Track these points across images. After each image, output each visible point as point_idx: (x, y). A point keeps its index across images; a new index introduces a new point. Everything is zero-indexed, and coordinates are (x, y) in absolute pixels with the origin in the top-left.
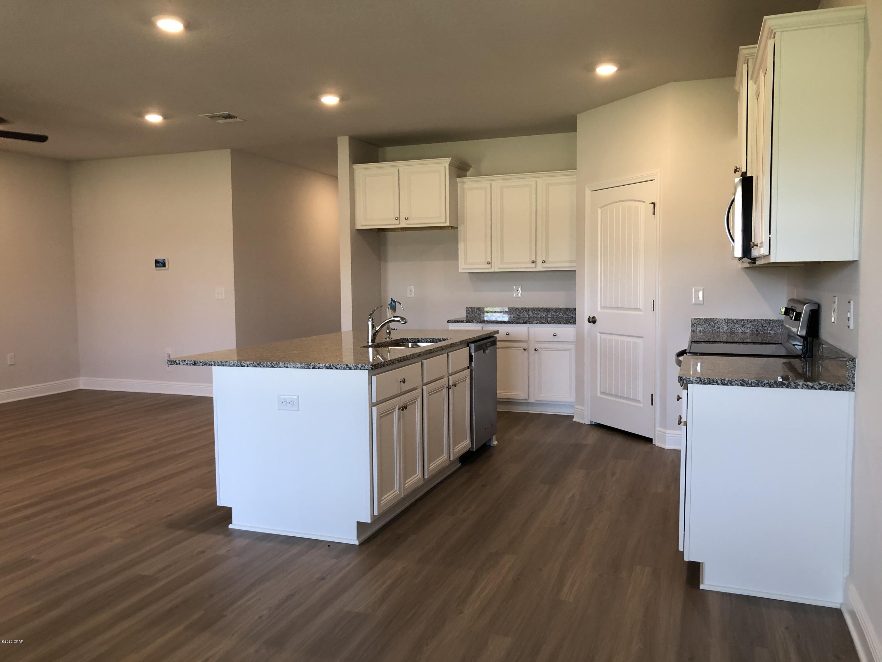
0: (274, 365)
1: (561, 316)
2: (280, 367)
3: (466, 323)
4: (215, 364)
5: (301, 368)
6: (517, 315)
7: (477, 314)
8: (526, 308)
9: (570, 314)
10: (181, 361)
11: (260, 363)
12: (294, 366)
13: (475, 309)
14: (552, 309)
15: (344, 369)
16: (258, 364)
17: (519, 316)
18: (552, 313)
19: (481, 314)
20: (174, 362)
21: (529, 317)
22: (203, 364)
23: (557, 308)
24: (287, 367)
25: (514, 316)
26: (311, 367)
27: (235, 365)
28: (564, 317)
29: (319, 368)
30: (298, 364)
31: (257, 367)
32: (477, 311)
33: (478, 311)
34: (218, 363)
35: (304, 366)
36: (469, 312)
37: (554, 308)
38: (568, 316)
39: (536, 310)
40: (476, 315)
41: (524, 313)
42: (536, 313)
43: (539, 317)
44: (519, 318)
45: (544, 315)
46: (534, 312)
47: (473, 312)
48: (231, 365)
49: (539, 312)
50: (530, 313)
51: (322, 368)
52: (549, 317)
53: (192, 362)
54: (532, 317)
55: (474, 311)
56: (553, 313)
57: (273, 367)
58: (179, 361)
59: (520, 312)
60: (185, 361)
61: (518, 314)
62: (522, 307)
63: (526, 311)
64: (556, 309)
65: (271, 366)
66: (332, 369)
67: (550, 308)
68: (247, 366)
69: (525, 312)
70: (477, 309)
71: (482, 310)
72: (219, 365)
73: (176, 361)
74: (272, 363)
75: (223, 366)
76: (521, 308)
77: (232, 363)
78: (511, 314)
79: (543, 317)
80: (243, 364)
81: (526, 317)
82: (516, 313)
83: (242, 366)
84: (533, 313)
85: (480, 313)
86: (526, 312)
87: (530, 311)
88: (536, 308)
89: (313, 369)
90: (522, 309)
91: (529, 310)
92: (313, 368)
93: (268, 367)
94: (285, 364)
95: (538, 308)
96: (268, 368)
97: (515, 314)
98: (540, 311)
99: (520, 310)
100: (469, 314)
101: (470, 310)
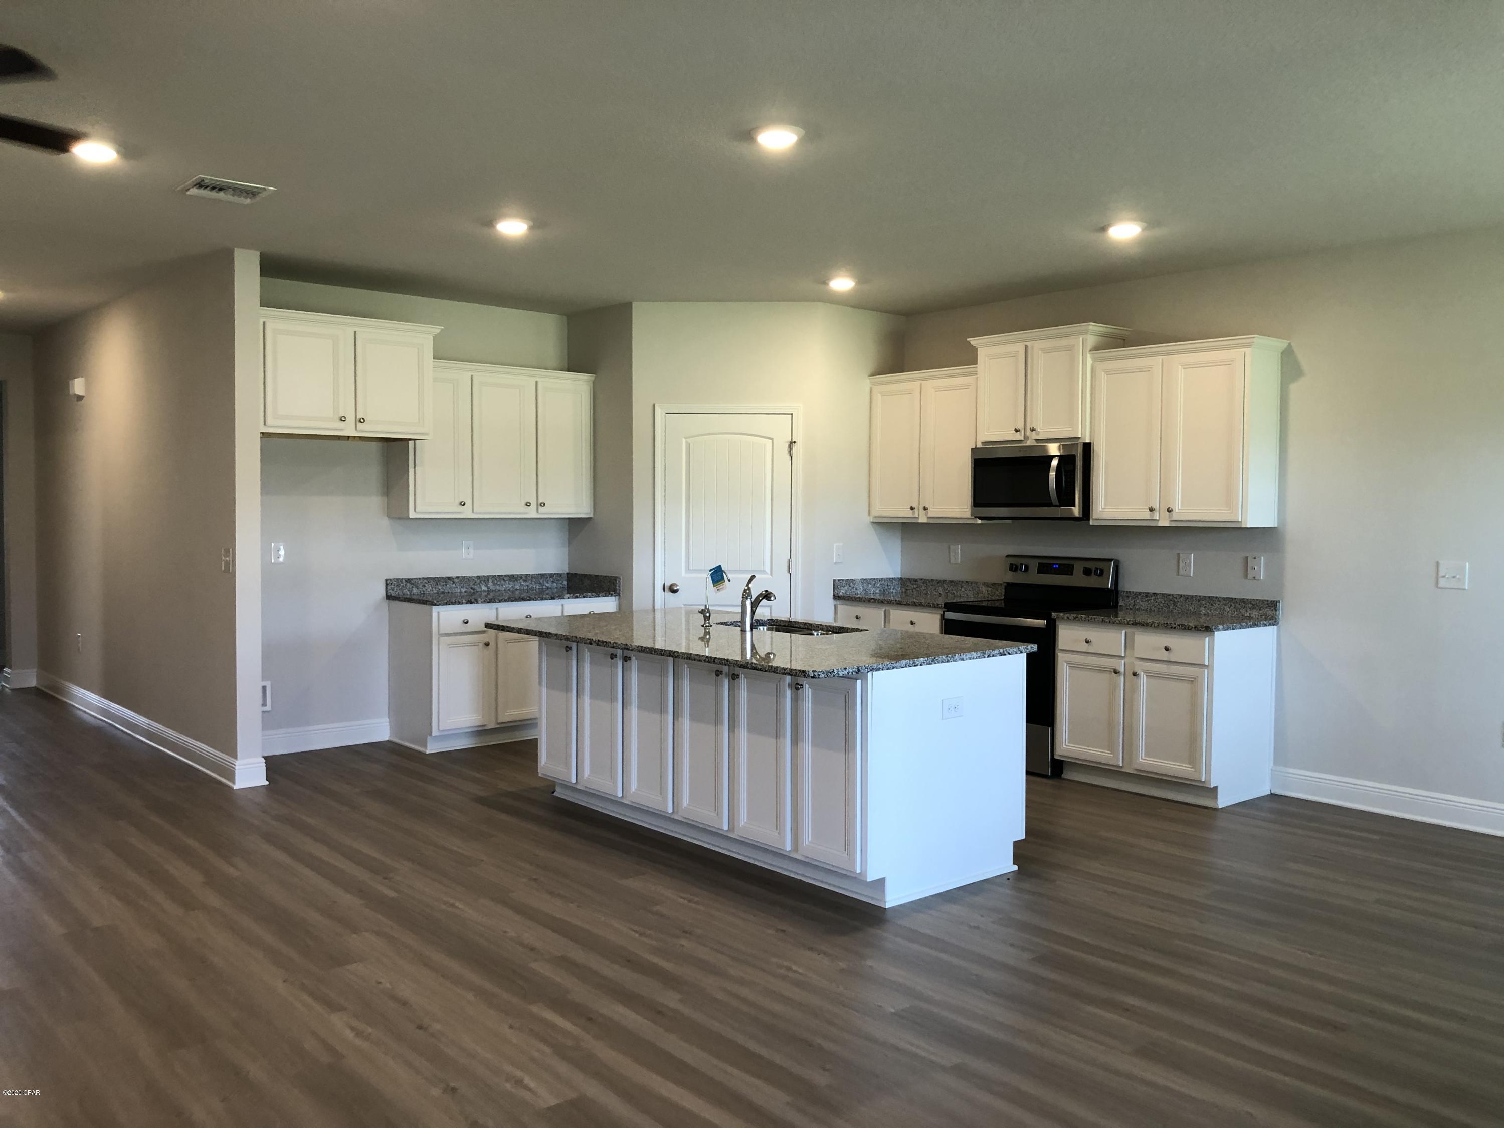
0: (949, 659)
2: (955, 661)
3: (467, 603)
4: (883, 667)
5: (976, 658)
6: (472, 588)
7: (407, 590)
8: (484, 576)
9: (545, 582)
10: (840, 670)
11: (935, 658)
12: (970, 657)
13: (403, 581)
14: (520, 576)
15: (1016, 653)
16: (933, 661)
17: (473, 590)
18: (520, 582)
19: (414, 589)
20: (830, 673)
21: (488, 591)
22: (869, 670)
23: (527, 574)
24: (963, 660)
25: (466, 589)
26: (986, 656)
27: (907, 665)
28: (538, 587)
29: (993, 656)
30: (973, 653)
31: (931, 664)
32: (406, 585)
33: (408, 584)
34: (888, 665)
35: (979, 655)
36: (392, 586)
37: (523, 575)
38: (542, 586)
39: (498, 579)
40: (404, 591)
41: (481, 584)
42: (499, 583)
43: (504, 589)
44: (474, 593)
45: (510, 586)
46: (496, 582)
47: (400, 587)
48: (902, 666)
49: (503, 583)
50: (490, 584)
51: (996, 656)
52: (517, 589)
53: (854, 670)
54: (492, 591)
55: (402, 585)
56: (523, 583)
57: (948, 661)
58: (838, 670)
59: (475, 582)
60: (845, 669)
61: (473, 586)
62: (479, 575)
63: (484, 581)
64: (526, 577)
65: (946, 660)
66: (1005, 655)
67: (518, 575)
68: (921, 665)
69: (482, 582)
70: (406, 581)
71: (415, 582)
72: (888, 669)
73: (834, 670)
74: (947, 656)
75: (893, 669)
76: (477, 576)
77: (904, 663)
78: (462, 587)
80: (917, 663)
81: (484, 591)
82: (469, 585)
83: (915, 666)
84: (495, 584)
85: (412, 587)
86: (484, 583)
87: (490, 581)
88: (499, 575)
89: (988, 658)
90: (478, 577)
91: (488, 580)
92: (988, 656)
93: (943, 662)
94: (960, 655)
95: (502, 575)
96: (943, 664)
97: (467, 587)
98: (504, 580)
99: (476, 579)
100: (393, 590)
101: (395, 584)
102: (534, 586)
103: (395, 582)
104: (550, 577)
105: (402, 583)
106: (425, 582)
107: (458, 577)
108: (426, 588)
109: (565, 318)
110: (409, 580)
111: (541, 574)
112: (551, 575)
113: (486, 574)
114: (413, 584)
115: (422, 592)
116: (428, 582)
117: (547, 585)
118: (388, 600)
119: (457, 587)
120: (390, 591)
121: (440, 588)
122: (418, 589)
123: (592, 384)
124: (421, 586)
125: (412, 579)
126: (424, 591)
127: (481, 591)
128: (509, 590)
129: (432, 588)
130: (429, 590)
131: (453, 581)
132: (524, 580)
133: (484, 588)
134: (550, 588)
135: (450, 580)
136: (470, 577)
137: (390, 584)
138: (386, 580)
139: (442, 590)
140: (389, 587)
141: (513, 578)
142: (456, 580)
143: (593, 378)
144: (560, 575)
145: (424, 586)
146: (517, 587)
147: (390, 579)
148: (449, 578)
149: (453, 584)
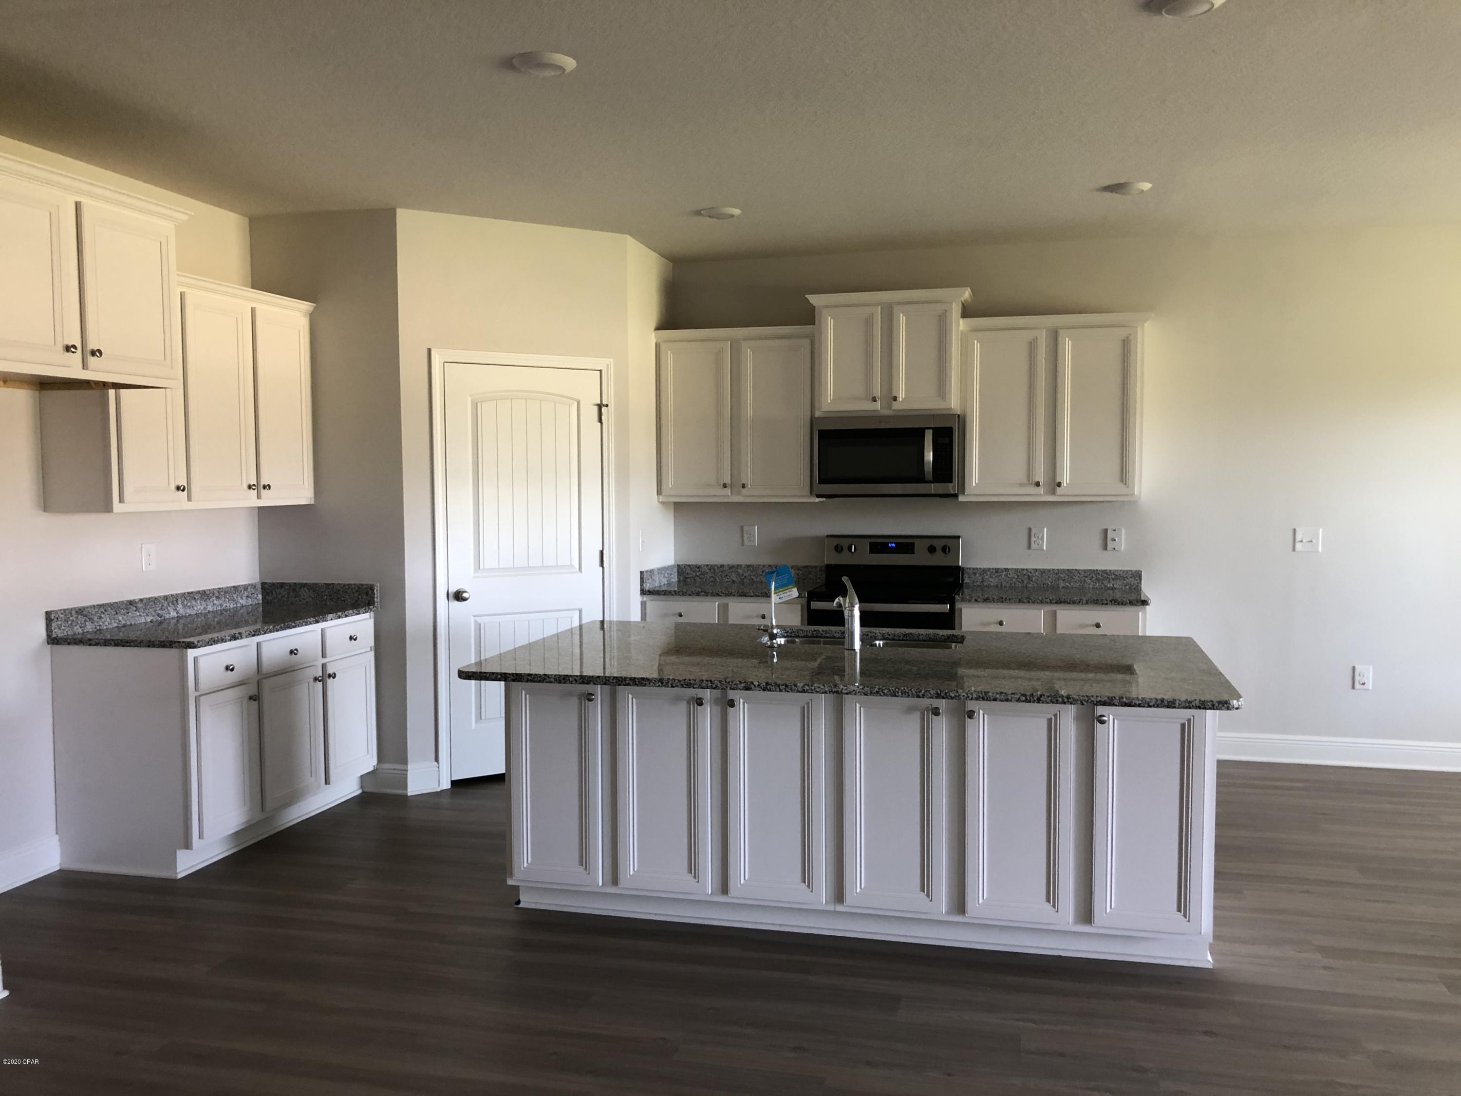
1: (227, 606)
6: (159, 615)
7: (78, 627)
8: (172, 595)
9: (239, 598)
13: (73, 612)
14: (212, 592)
17: (160, 617)
18: (213, 601)
19: (87, 624)
21: (178, 617)
23: (220, 589)
25: (152, 618)
28: (232, 606)
32: (77, 618)
33: (79, 617)
36: (59, 622)
39: (188, 598)
40: (75, 628)
41: (169, 608)
42: (189, 604)
43: (195, 612)
45: (202, 608)
46: (185, 603)
47: (70, 622)
49: (194, 603)
50: (180, 606)
54: (182, 616)
55: (71, 618)
59: (162, 606)
61: (159, 612)
64: (218, 592)
67: (209, 590)
69: (170, 604)
70: (77, 612)
71: (88, 612)
76: (164, 596)
79: (200, 611)
81: (173, 618)
82: (155, 611)
84: (185, 606)
85: (86, 621)
86: (173, 606)
87: (180, 602)
88: (188, 593)
90: (166, 598)
91: (177, 601)
98: (195, 599)
99: (163, 601)
100: (60, 628)
101: (62, 618)
102: (228, 605)
103: (62, 616)
104: (244, 590)
105: (72, 616)
106: (102, 612)
107: (141, 600)
108: (103, 620)
109: (247, 219)
110: (80, 611)
111: (234, 587)
112: (246, 587)
113: (173, 593)
114: (85, 616)
115: (98, 628)
116: (105, 611)
117: (241, 601)
118: (49, 646)
119: (140, 615)
120: (55, 630)
121: (120, 618)
122: (92, 623)
123: (308, 317)
124: (96, 619)
125: (84, 608)
126: (100, 626)
127: (169, 619)
128: (201, 613)
129: (111, 620)
130: (107, 623)
131: (136, 607)
132: (218, 598)
133: (173, 614)
134: (245, 606)
135: (131, 604)
136: (155, 598)
137: (56, 619)
138: (48, 614)
139: (123, 622)
140: (54, 625)
141: (204, 595)
142: (140, 605)
143: (312, 309)
144: (254, 586)
145: (100, 618)
146: (210, 608)
147: (56, 612)
148: (131, 603)
149: (136, 611)
